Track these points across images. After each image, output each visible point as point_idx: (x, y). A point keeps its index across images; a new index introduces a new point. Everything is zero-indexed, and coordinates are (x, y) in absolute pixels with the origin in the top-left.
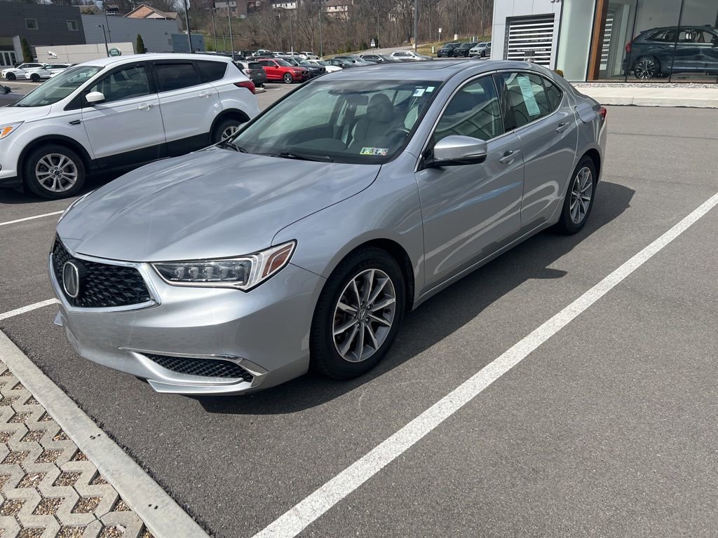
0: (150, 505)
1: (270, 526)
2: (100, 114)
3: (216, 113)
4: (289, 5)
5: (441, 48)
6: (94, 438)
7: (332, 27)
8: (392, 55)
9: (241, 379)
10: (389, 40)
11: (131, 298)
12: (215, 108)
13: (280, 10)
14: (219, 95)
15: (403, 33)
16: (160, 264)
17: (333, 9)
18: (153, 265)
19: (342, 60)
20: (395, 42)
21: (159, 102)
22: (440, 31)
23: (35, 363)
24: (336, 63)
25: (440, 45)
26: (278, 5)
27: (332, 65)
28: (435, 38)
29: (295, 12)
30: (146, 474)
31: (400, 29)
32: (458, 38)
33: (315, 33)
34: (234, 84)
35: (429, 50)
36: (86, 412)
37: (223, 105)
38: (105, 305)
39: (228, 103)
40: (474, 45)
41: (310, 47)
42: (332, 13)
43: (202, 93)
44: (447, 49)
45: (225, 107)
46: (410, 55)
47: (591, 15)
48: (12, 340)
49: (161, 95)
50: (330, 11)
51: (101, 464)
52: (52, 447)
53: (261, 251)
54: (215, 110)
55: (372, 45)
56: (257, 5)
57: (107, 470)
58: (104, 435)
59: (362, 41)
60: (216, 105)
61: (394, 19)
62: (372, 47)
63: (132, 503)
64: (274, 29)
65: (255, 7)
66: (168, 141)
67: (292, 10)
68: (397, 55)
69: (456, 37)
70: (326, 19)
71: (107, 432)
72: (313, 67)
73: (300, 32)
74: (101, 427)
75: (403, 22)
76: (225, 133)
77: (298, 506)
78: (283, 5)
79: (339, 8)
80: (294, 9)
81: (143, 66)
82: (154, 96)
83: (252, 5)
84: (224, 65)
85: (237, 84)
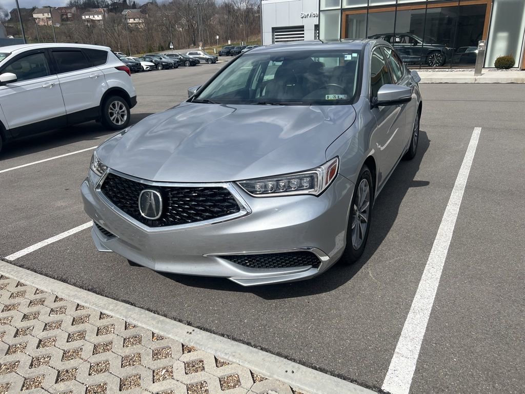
0: (286, 372)
1: (391, 367)
2: (11, 92)
3: (104, 90)
4: (96, 16)
5: (221, 49)
6: (191, 333)
7: (133, 34)
8: (187, 54)
9: (311, 266)
10: (179, 45)
11: (219, 212)
12: (103, 87)
13: (88, 21)
14: (105, 77)
15: (188, 39)
16: (244, 182)
17: (131, 21)
18: (238, 183)
19: (152, 57)
20: (183, 46)
21: (59, 81)
22: (218, 37)
23: (81, 287)
24: (147, 59)
25: (219, 47)
26: (87, 17)
27: (145, 61)
28: (215, 43)
29: (102, 22)
30: (261, 351)
31: (185, 36)
32: (231, 42)
33: (121, 38)
34: (115, 68)
35: (212, 51)
36: (165, 316)
37: (109, 84)
38: (190, 221)
39: (112, 83)
40: (244, 48)
41: (118, 49)
42: (132, 23)
43: (92, 75)
44: (226, 50)
45: (111, 86)
46: (200, 54)
47: (338, 24)
48: (41, 274)
49: (60, 76)
50: (131, 22)
51: (216, 351)
52: (158, 346)
53: (322, 165)
54: (103, 88)
55: (171, 47)
56: (69, 17)
57: (226, 354)
58: (196, 329)
59: (160, 44)
60: (103, 84)
61: (181, 29)
62: (171, 49)
63: (270, 372)
64: (87, 34)
65: (67, 18)
66: (68, 113)
67: (99, 20)
68: (190, 54)
69: (229, 42)
70: (127, 27)
71: (198, 327)
72: (131, 63)
73: (108, 37)
74: (189, 324)
75: (188, 31)
76: (111, 106)
77: (397, 350)
78: (91, 17)
79: (137, 21)
80: (101, 20)
81: (43, 52)
82: (54, 77)
83: (65, 17)
84: (106, 53)
85: (118, 68)
